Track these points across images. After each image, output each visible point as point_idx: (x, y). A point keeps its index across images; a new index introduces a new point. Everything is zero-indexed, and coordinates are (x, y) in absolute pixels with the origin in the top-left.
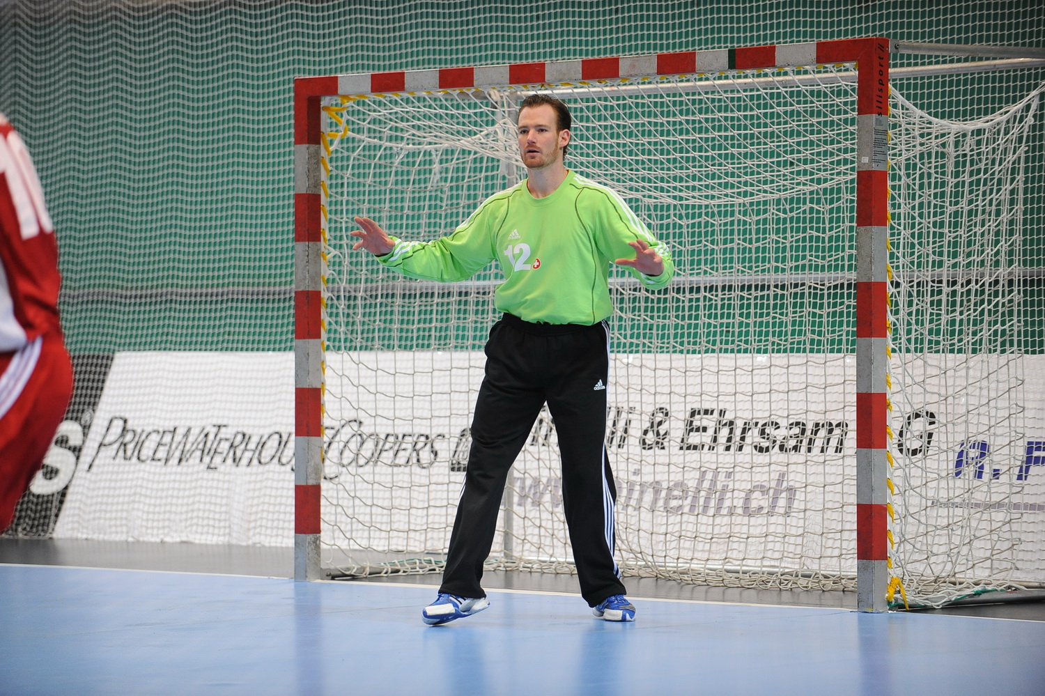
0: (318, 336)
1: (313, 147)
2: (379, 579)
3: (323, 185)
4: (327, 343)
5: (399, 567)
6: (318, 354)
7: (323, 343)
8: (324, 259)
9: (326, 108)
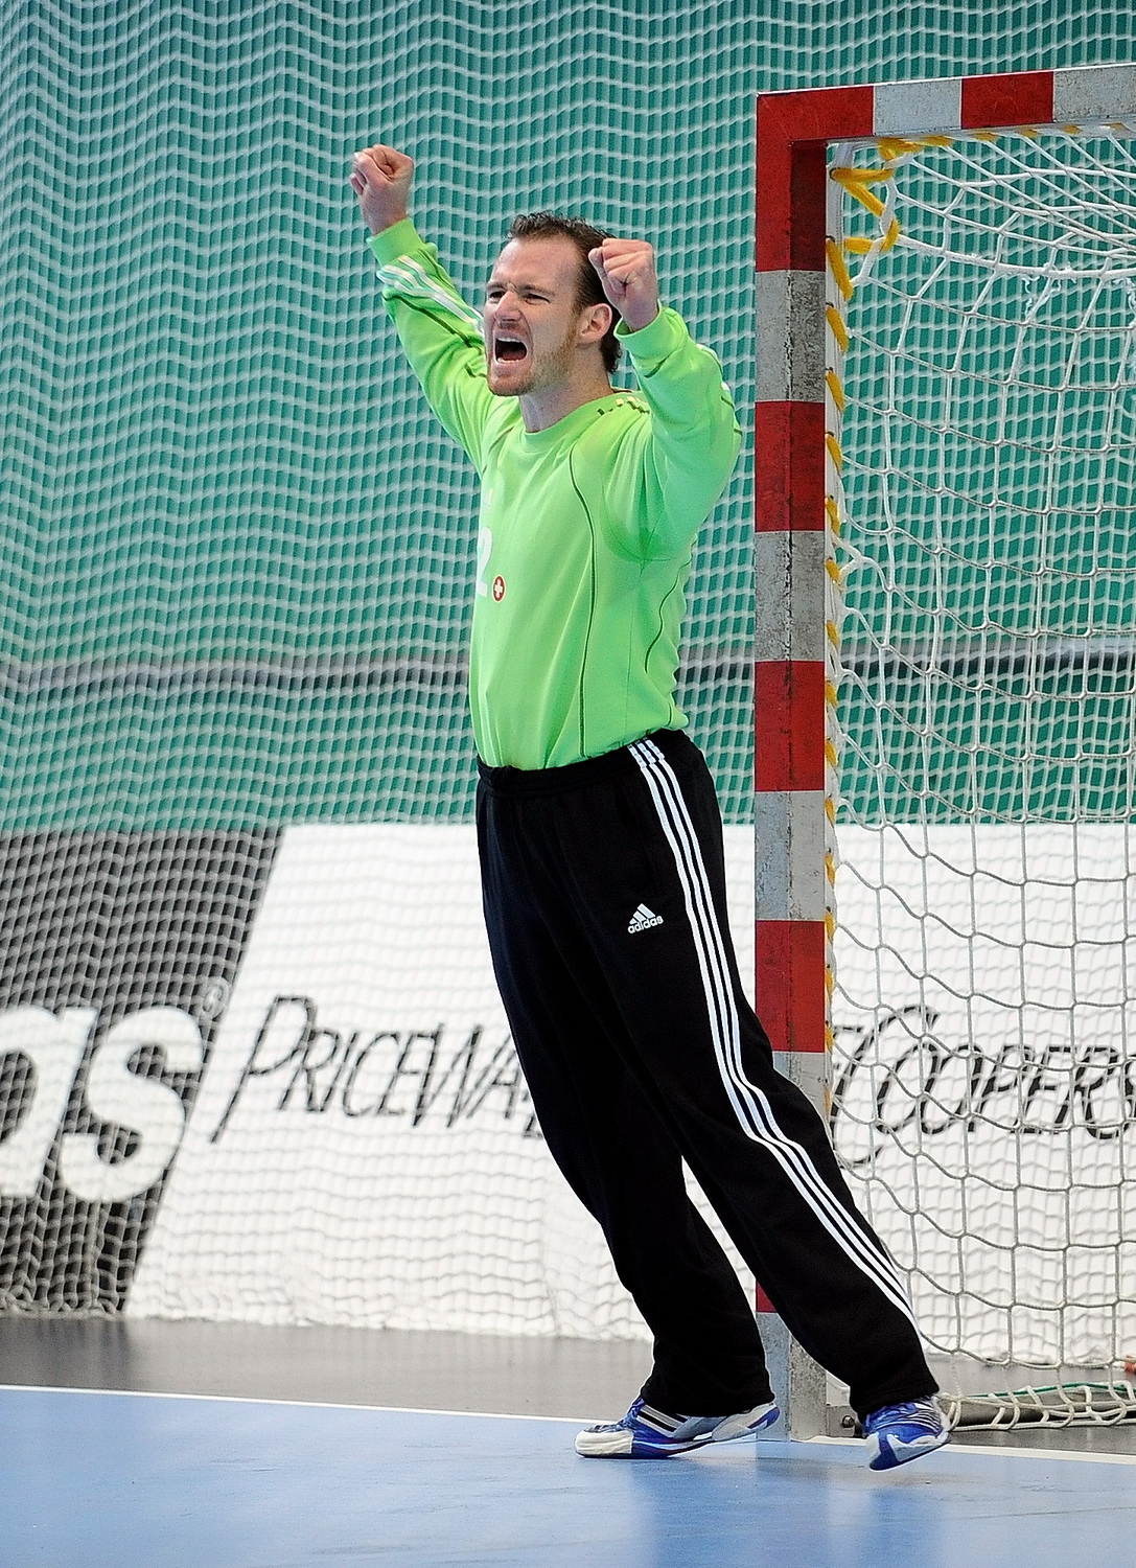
0: (817, 783)
1: (805, 277)
2: (985, 1438)
3: (832, 381)
4: (839, 801)
5: (1038, 1405)
6: (818, 831)
7: (828, 802)
8: (834, 576)
9: (842, 173)
